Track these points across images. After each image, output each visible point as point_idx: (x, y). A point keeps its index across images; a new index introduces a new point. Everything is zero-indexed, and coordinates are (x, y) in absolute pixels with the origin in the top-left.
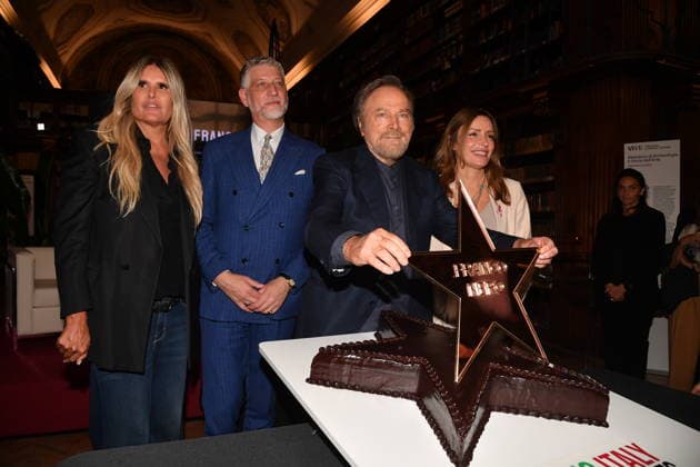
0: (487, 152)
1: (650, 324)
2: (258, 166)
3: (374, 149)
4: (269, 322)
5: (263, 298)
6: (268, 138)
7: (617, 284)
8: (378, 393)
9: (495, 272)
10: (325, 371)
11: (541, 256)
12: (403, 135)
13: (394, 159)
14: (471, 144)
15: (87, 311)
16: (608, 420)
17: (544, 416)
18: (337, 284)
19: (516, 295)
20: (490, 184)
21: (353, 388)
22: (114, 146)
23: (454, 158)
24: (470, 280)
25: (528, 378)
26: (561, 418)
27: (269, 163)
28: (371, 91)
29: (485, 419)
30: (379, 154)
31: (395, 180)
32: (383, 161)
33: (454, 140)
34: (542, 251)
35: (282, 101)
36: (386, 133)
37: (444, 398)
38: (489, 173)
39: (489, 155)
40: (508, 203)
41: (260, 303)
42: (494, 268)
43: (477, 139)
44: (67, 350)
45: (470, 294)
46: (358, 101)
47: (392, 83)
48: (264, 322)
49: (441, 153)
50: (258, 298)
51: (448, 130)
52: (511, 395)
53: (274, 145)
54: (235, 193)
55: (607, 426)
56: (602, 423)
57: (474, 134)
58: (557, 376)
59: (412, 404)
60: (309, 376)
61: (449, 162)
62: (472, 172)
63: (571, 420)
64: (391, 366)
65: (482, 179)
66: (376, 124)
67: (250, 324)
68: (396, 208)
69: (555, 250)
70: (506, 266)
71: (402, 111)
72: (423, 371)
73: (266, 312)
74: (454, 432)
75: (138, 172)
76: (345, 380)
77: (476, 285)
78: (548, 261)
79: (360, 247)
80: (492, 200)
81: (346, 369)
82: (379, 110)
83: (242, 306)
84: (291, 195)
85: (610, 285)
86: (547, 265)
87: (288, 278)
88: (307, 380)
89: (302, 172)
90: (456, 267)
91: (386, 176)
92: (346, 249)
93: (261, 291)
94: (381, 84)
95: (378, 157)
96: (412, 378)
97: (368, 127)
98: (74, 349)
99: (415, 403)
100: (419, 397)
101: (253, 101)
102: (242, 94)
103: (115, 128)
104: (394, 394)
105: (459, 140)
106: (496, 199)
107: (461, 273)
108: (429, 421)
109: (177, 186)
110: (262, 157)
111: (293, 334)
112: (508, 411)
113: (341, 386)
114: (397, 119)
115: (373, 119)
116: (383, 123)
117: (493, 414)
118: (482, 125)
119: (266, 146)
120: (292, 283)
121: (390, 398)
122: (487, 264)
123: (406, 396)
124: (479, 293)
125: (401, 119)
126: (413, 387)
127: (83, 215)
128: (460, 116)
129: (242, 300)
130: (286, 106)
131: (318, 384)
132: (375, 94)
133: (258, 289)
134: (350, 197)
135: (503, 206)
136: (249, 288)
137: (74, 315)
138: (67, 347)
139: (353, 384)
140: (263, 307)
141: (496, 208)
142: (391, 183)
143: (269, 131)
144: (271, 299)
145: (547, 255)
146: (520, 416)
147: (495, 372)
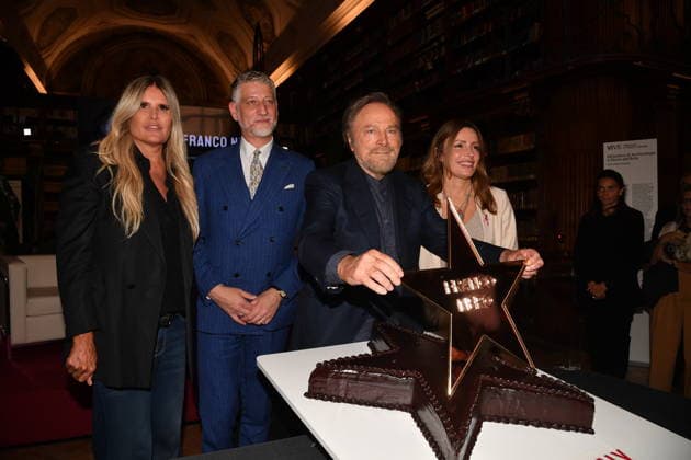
0: (473, 163)
1: (631, 320)
2: (248, 182)
3: (363, 164)
4: (262, 332)
5: (256, 310)
6: (257, 153)
7: (598, 282)
8: (374, 406)
9: (484, 287)
10: (323, 384)
11: (527, 268)
12: (392, 150)
13: (383, 173)
14: (457, 155)
15: (94, 331)
16: (594, 427)
17: (533, 425)
18: (331, 300)
19: (505, 308)
20: (477, 194)
21: (350, 402)
22: (115, 168)
23: (441, 169)
24: (461, 295)
25: (517, 389)
26: (549, 425)
27: (259, 178)
28: (360, 108)
29: (477, 430)
30: (369, 169)
31: (385, 193)
32: (373, 175)
33: (441, 152)
34: (529, 263)
35: (272, 118)
36: (376, 149)
37: (438, 413)
38: (476, 183)
39: (475, 165)
40: (494, 213)
41: (253, 314)
42: (483, 282)
43: (463, 150)
44: (76, 370)
45: (461, 309)
46: (347, 118)
47: (380, 100)
48: (257, 333)
49: (429, 164)
50: (251, 310)
51: (434, 142)
52: (502, 405)
53: (263, 160)
54: (226, 208)
55: (593, 433)
56: (588, 430)
57: (460, 146)
58: (545, 386)
59: (407, 416)
60: (307, 390)
61: (436, 173)
62: (459, 182)
63: (559, 428)
64: (386, 379)
65: (469, 188)
66: (365, 139)
67: (243, 336)
68: (386, 221)
69: (541, 262)
70: (494, 281)
71: (390, 127)
72: (417, 385)
73: (259, 323)
74: (449, 447)
75: (140, 194)
76: (342, 394)
77: (467, 301)
78: (535, 273)
79: (355, 267)
80: (479, 210)
81: (343, 383)
82: (368, 126)
83: (235, 318)
84: (281, 209)
85: (593, 283)
86: (534, 276)
87: (279, 290)
88: (306, 395)
89: (291, 186)
90: (446, 284)
91: (375, 190)
92: (341, 268)
93: (253, 303)
94: (370, 101)
95: (367, 172)
96: (406, 390)
97: (357, 143)
98: (84, 368)
99: (410, 415)
100: (413, 409)
101: (242, 117)
102: (232, 108)
103: (115, 149)
104: (390, 407)
105: (445, 152)
106: (483, 209)
107: (451, 289)
108: (424, 433)
109: (174, 202)
110: (252, 173)
111: (287, 346)
112: (498, 420)
113: (339, 400)
114: (386, 136)
115: (362, 134)
116: (372, 139)
117: (485, 424)
118: (467, 136)
119: (255, 161)
120: (284, 294)
121: (385, 410)
122: (476, 279)
123: (402, 408)
124: (469, 307)
125: (389, 135)
126: (408, 400)
127: (85, 238)
128: (447, 128)
129: (236, 312)
130: (275, 123)
131: (315, 398)
132: (363, 110)
133: (250, 301)
134: (341, 212)
135: (490, 216)
136: (241, 301)
137: (81, 336)
138: (77, 367)
139: (350, 397)
140: (256, 318)
141: (482, 217)
142: (380, 197)
143: (258, 147)
144: (264, 311)
145: (533, 267)
146: (510, 425)
147: (485, 384)
